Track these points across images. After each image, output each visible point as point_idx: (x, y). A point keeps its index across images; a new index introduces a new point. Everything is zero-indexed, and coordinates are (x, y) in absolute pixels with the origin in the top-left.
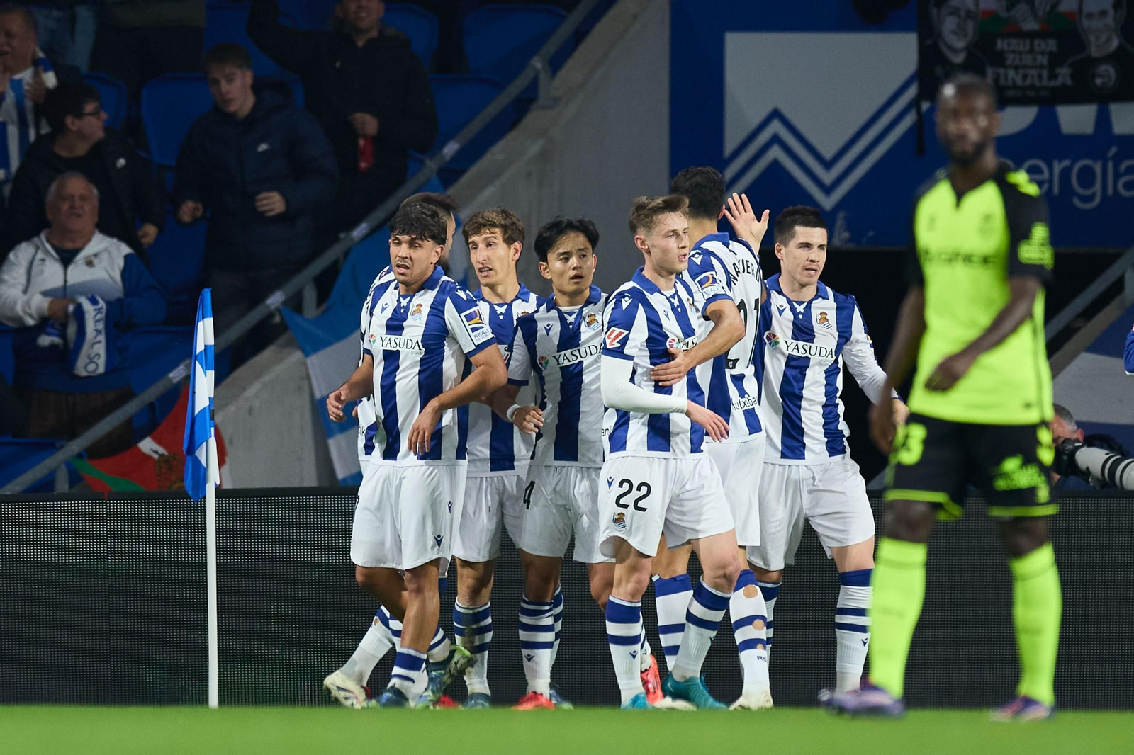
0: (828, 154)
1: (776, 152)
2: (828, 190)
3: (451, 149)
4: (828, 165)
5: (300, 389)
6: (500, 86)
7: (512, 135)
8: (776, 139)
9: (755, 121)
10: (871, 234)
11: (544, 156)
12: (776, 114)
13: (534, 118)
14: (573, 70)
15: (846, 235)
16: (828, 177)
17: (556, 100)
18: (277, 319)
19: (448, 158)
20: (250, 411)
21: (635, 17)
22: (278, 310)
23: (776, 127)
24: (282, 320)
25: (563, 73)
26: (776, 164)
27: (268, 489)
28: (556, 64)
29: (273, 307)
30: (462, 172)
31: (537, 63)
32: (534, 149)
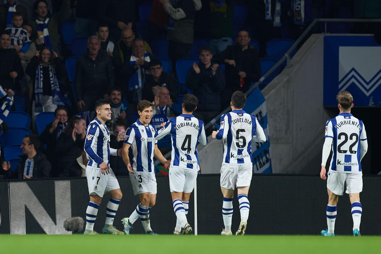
0: (368, 81)
1: (353, 80)
2: (368, 91)
3: (262, 79)
4: (368, 84)
5: (220, 146)
6: (276, 62)
7: (279, 75)
8: (353, 76)
9: (347, 71)
10: (380, 103)
11: (288, 81)
12: (353, 69)
13: (285, 71)
14: (296, 57)
15: (373, 103)
16: (368, 87)
17: (292, 65)
18: (214, 127)
19: (261, 82)
20: (206, 152)
21: (314, 42)
22: (214, 124)
23: (353, 73)
24: (215, 127)
25: (294, 58)
26: (353, 83)
27: (211, 174)
28: (292, 55)
29: (212, 123)
30: (265, 85)
31: (286, 55)
32: (286, 79)
